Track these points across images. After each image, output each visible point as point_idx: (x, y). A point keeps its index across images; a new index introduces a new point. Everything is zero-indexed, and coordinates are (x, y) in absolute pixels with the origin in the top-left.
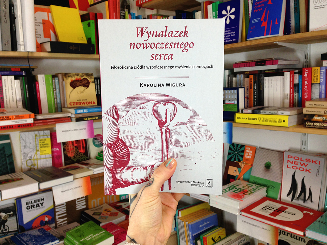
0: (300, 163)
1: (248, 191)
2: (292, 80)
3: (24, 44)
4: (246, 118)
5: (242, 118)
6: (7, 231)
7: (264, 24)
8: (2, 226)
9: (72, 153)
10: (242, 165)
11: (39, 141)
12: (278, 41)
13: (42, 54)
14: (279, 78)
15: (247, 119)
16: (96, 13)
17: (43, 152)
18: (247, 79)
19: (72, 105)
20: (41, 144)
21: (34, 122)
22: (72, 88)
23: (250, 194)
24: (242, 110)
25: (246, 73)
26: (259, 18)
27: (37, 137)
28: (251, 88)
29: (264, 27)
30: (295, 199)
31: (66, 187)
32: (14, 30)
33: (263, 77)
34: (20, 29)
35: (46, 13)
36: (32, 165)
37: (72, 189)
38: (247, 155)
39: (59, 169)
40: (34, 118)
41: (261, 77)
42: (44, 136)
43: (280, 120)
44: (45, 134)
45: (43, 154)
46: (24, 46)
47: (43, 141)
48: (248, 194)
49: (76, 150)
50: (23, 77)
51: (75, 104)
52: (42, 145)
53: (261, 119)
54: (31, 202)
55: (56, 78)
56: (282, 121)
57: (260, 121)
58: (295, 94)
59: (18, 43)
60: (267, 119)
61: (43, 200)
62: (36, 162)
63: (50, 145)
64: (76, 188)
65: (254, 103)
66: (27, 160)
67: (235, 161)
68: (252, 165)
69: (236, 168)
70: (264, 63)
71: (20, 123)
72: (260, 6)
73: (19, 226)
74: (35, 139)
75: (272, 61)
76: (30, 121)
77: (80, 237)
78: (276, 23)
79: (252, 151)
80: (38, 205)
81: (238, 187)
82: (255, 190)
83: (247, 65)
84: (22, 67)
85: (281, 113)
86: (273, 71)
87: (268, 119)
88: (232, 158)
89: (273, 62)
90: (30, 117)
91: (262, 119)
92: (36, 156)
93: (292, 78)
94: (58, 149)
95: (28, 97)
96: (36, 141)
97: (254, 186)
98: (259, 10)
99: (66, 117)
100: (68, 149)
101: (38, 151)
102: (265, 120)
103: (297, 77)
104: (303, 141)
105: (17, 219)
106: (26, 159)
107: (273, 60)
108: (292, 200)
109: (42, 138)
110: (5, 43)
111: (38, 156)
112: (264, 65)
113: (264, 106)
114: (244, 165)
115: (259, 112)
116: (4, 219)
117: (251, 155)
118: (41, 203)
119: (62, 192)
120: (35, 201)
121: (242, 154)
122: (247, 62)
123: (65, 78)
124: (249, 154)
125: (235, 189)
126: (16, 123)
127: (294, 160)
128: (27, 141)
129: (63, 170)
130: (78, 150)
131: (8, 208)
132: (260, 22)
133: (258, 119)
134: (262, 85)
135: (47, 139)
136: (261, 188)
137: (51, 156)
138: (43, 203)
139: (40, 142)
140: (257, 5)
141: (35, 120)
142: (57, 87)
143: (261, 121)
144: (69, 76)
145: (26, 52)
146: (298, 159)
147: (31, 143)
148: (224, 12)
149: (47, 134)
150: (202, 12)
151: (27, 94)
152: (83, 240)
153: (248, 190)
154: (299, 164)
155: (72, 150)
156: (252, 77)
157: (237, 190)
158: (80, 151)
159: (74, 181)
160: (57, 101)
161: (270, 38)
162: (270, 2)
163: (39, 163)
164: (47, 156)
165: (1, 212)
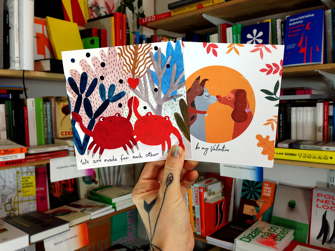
0: (332, 202)
1: (277, 236)
2: (326, 112)
3: (19, 61)
4: (283, 154)
5: (277, 153)
7: (303, 50)
9: (58, 192)
10: (260, 204)
11: (21, 180)
12: (320, 70)
13: (39, 74)
14: (309, 109)
15: (284, 154)
16: (99, 29)
17: (26, 193)
19: (63, 135)
20: (23, 182)
21: (26, 157)
22: (64, 115)
26: (296, 44)
27: (18, 174)
29: (303, 54)
30: (327, 242)
31: (59, 238)
32: (8, 43)
33: (290, 107)
34: (16, 42)
35: (41, 26)
36: (12, 210)
37: (67, 240)
38: (265, 192)
39: (45, 214)
40: (26, 152)
41: (288, 107)
42: (27, 172)
43: (326, 156)
44: (29, 171)
45: (25, 196)
46: (19, 63)
47: (26, 180)
48: (279, 239)
49: (64, 189)
50: (10, 101)
51: (67, 133)
52: (25, 184)
53: (301, 155)
55: (47, 103)
56: (329, 158)
57: (300, 157)
58: (329, 127)
59: (11, 59)
60: (309, 155)
62: (16, 205)
63: (34, 183)
64: (71, 238)
66: (6, 203)
67: (251, 199)
68: (272, 204)
69: (252, 207)
70: (294, 93)
71: (9, 159)
72: (295, 31)
74: (17, 176)
76: (21, 156)
78: (317, 50)
79: (271, 188)
81: (264, 231)
82: (284, 234)
84: (9, 89)
85: (326, 148)
86: (305, 101)
87: (311, 155)
88: (246, 195)
89: (305, 91)
90: (21, 152)
91: (304, 155)
92: (17, 197)
93: (326, 110)
94: (43, 189)
95: (14, 125)
96: (17, 180)
97: (280, 229)
98: (295, 35)
99: (62, 150)
100: (54, 188)
101: (19, 191)
102: (307, 157)
103: (331, 107)
104: (331, 177)
106: (4, 202)
107: (305, 89)
108: (323, 244)
109: (25, 175)
111: (19, 198)
112: (295, 94)
114: (263, 203)
115: (299, 147)
117: (270, 192)
119: (55, 244)
121: (259, 191)
123: (56, 103)
124: (268, 191)
125: (261, 233)
126: (4, 159)
127: (325, 199)
128: (7, 180)
129: (51, 215)
130: (66, 189)
132: (297, 48)
133: (297, 154)
134: (289, 116)
135: (31, 177)
136: (289, 231)
137: (35, 198)
139: (23, 181)
140: (292, 30)
141: (27, 155)
142: (48, 113)
143: (302, 157)
144: (61, 101)
145: (22, 70)
146: (329, 197)
147: (11, 182)
148: (249, 36)
149: (32, 171)
150: (219, 35)
151: (14, 121)
153: (276, 234)
154: (330, 203)
155: (59, 189)
157: (263, 234)
158: (68, 190)
159: (69, 230)
160: (47, 130)
161: (310, 66)
162: (308, 27)
163: (20, 208)
164: (31, 198)
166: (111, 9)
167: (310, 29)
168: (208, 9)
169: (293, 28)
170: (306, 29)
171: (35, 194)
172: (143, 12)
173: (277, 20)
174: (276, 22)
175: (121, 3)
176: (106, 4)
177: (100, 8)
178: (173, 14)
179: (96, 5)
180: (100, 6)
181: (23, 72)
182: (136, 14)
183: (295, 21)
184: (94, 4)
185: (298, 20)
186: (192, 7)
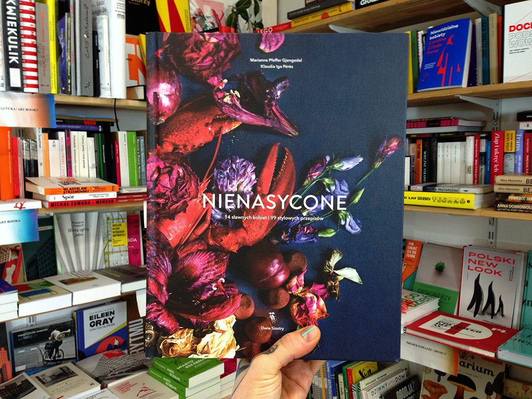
0: (487, 263)
2: (477, 147)
3: (110, 88)
4: (415, 198)
5: (409, 198)
6: (61, 358)
7: (442, 71)
8: (55, 350)
11: (112, 227)
12: (462, 95)
13: (132, 103)
14: (458, 144)
15: (417, 199)
17: (117, 243)
18: (413, 146)
20: (114, 230)
21: (117, 197)
23: (416, 306)
24: (409, 187)
25: (413, 137)
26: (435, 63)
27: (109, 220)
28: (418, 157)
29: (442, 74)
30: (479, 314)
32: (97, 67)
33: (436, 143)
34: (107, 66)
35: (133, 46)
38: (410, 254)
39: (139, 268)
40: (118, 191)
41: (433, 142)
42: (119, 219)
43: (463, 200)
44: (120, 217)
45: (116, 246)
46: (111, 90)
47: (117, 227)
48: (414, 305)
50: (100, 135)
52: (116, 232)
53: (436, 198)
54: (97, 315)
55: (141, 137)
56: (466, 202)
57: (434, 201)
58: (481, 167)
59: (102, 86)
60: (444, 199)
61: (113, 314)
63: (126, 232)
65: (423, 178)
68: (417, 268)
70: (438, 124)
71: (100, 198)
72: (436, 46)
73: (78, 351)
74: (107, 223)
75: (449, 121)
76: (113, 195)
77: (176, 363)
78: (459, 70)
79: (416, 248)
80: (106, 322)
82: (422, 302)
83: (414, 125)
84: (98, 120)
85: (464, 190)
86: (451, 134)
87: (446, 199)
89: (451, 122)
90: (113, 190)
91: (438, 199)
92: (107, 247)
93: (476, 145)
94: (135, 240)
95: (104, 162)
96: (107, 227)
97: (421, 296)
98: (435, 51)
101: (110, 241)
102: (442, 200)
103: (483, 142)
104: (490, 232)
105: (75, 340)
107: (451, 119)
108: (475, 316)
109: (116, 222)
110: (86, 85)
111: (109, 248)
112: (439, 126)
113: (436, 182)
114: (405, 267)
115: (434, 189)
116: (57, 340)
117: (415, 253)
118: (109, 318)
120: (102, 315)
122: (414, 122)
124: (413, 251)
126: (95, 197)
127: (478, 259)
131: (64, 323)
132: (436, 68)
133: (431, 198)
134: (434, 154)
135: (123, 224)
136: (431, 299)
137: (127, 249)
138: (113, 318)
139: (113, 229)
140: (432, 45)
141: (119, 194)
142: (142, 149)
143: (436, 201)
145: (113, 99)
146: (483, 257)
149: (123, 218)
151: (104, 158)
152: (180, 367)
153: (413, 301)
154: (485, 263)
156: (420, 142)
160: (141, 169)
161: (449, 90)
162: (450, 42)
163: (111, 259)
164: (122, 248)
165: (54, 330)
166: (220, 19)
167: (452, 43)
168: (334, 19)
169: (433, 42)
170: (448, 44)
171: (126, 245)
172: (261, 20)
173: (419, 32)
174: (417, 35)
175: (233, 10)
176: (214, 12)
177: (206, 18)
178: (293, 25)
179: (200, 14)
180: (205, 15)
181: (114, 100)
182: (252, 23)
183: (436, 34)
184: (198, 14)
185: (440, 33)
186: (316, 16)
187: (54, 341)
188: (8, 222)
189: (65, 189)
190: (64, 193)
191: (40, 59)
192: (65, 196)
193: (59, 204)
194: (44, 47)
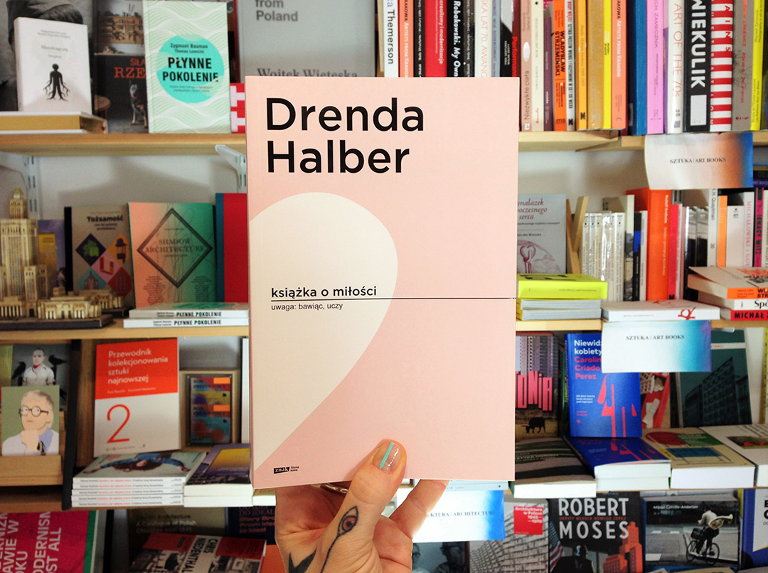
6: (715, 557)
73: (742, 551)
105: (739, 533)
131: (724, 502)
165: (708, 509)
187: (707, 527)
188: (667, 337)
189: (760, 291)
190: (759, 296)
191: (738, 76)
192: (760, 301)
193: (748, 315)
194: (744, 54)
